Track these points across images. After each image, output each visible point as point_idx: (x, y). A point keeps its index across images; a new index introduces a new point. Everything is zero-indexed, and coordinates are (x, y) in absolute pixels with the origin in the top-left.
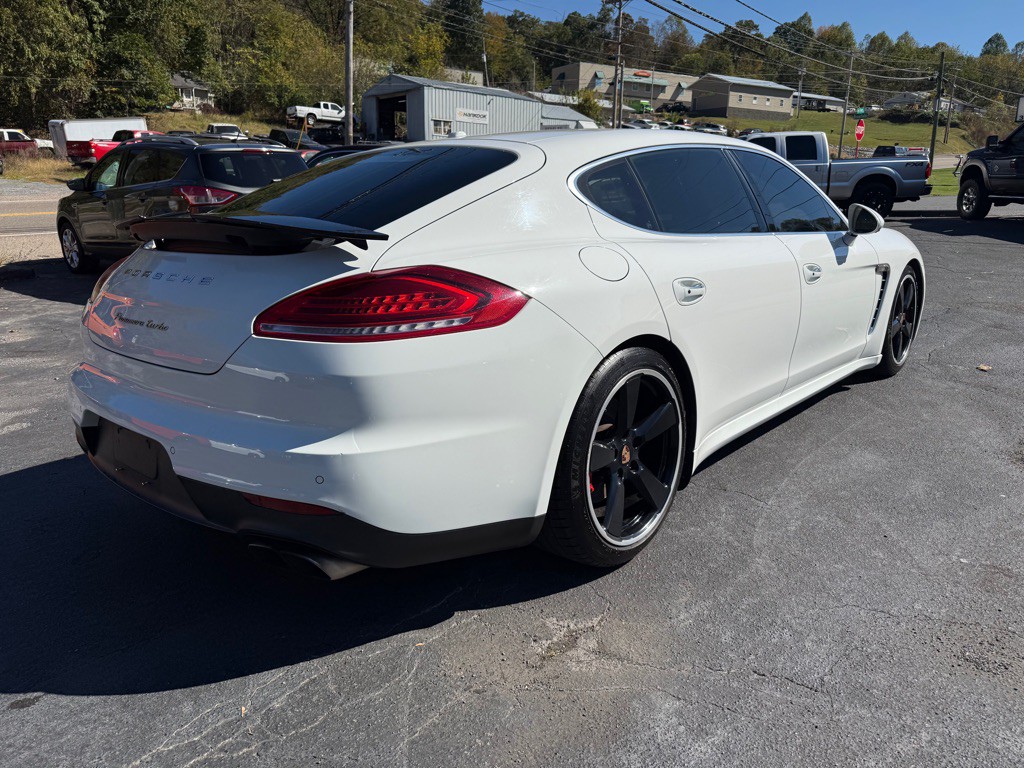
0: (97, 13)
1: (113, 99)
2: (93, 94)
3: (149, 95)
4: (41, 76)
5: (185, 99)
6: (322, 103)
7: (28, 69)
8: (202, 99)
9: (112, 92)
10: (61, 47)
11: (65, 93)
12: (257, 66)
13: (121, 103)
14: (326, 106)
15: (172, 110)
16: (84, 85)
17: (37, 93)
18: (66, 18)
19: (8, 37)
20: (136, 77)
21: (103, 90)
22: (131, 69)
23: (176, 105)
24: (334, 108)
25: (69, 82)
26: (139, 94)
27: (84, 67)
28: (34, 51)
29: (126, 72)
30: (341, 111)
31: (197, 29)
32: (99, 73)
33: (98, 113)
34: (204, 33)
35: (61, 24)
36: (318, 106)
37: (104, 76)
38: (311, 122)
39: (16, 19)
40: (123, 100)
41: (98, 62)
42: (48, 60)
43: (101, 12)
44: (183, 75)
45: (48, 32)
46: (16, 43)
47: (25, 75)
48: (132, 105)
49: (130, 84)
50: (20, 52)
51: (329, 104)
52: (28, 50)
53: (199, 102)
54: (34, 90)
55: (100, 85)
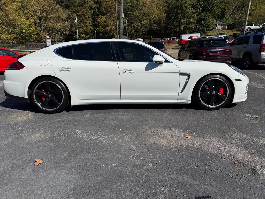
0: (199, 9)
1: (199, 29)
2: (195, 28)
3: (207, 27)
4: (184, 25)
5: (219, 27)
6: (254, 24)
7: (182, 24)
8: (223, 26)
9: (199, 27)
10: (190, 18)
11: (188, 28)
12: (242, 16)
13: (200, 29)
14: (255, 25)
15: (214, 30)
16: (193, 26)
17: (183, 29)
18: (192, 11)
19: (179, 17)
20: (205, 23)
21: (197, 27)
22: (204, 21)
23: (216, 29)
24: (257, 25)
25: (190, 26)
26: (205, 27)
27: (193, 22)
28: (183, 20)
29: (203, 22)
30: (260, 26)
31: (224, 9)
32: (197, 23)
33: (195, 32)
34: (226, 9)
35: (190, 12)
36: (252, 25)
37: (198, 23)
38: (249, 30)
39: (181, 13)
40: (201, 29)
41: (197, 20)
42: (186, 21)
43: (200, 8)
44: (219, 21)
45: (187, 15)
46: (180, 18)
47: (181, 25)
48: (203, 30)
49: (203, 25)
50: (181, 20)
51: (256, 24)
52: (182, 20)
53: (222, 27)
54: (182, 28)
55: (196, 26)
